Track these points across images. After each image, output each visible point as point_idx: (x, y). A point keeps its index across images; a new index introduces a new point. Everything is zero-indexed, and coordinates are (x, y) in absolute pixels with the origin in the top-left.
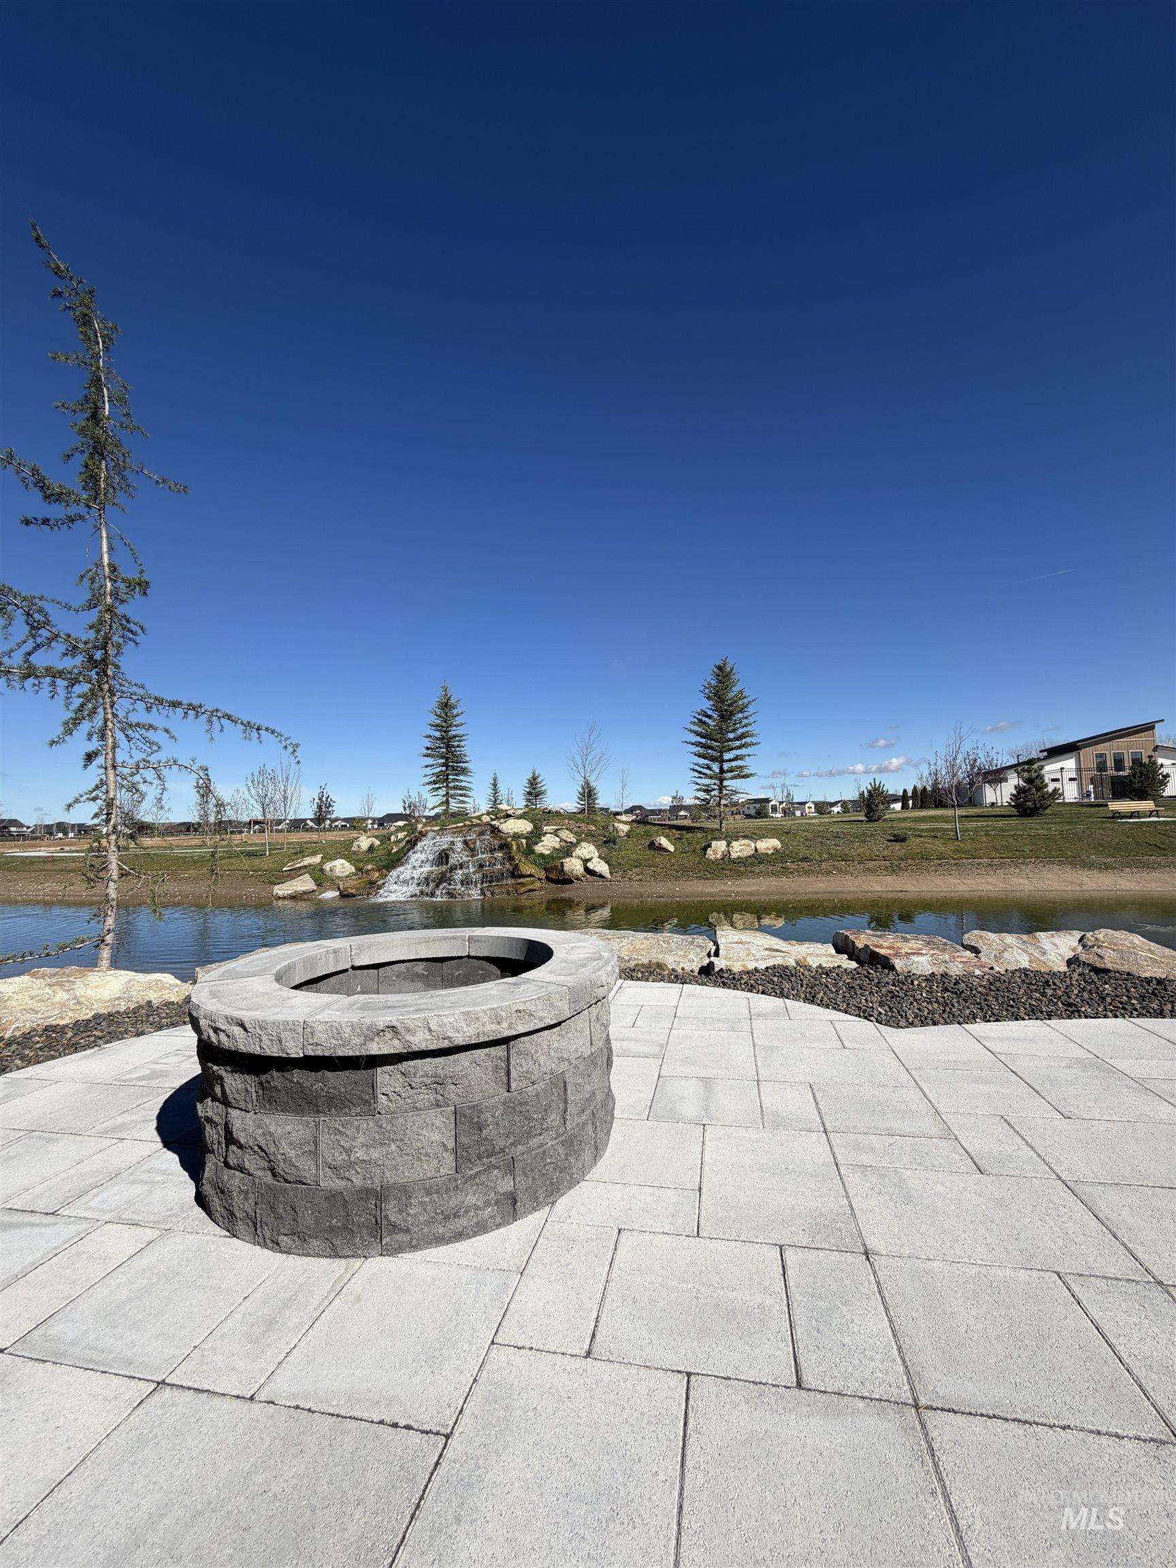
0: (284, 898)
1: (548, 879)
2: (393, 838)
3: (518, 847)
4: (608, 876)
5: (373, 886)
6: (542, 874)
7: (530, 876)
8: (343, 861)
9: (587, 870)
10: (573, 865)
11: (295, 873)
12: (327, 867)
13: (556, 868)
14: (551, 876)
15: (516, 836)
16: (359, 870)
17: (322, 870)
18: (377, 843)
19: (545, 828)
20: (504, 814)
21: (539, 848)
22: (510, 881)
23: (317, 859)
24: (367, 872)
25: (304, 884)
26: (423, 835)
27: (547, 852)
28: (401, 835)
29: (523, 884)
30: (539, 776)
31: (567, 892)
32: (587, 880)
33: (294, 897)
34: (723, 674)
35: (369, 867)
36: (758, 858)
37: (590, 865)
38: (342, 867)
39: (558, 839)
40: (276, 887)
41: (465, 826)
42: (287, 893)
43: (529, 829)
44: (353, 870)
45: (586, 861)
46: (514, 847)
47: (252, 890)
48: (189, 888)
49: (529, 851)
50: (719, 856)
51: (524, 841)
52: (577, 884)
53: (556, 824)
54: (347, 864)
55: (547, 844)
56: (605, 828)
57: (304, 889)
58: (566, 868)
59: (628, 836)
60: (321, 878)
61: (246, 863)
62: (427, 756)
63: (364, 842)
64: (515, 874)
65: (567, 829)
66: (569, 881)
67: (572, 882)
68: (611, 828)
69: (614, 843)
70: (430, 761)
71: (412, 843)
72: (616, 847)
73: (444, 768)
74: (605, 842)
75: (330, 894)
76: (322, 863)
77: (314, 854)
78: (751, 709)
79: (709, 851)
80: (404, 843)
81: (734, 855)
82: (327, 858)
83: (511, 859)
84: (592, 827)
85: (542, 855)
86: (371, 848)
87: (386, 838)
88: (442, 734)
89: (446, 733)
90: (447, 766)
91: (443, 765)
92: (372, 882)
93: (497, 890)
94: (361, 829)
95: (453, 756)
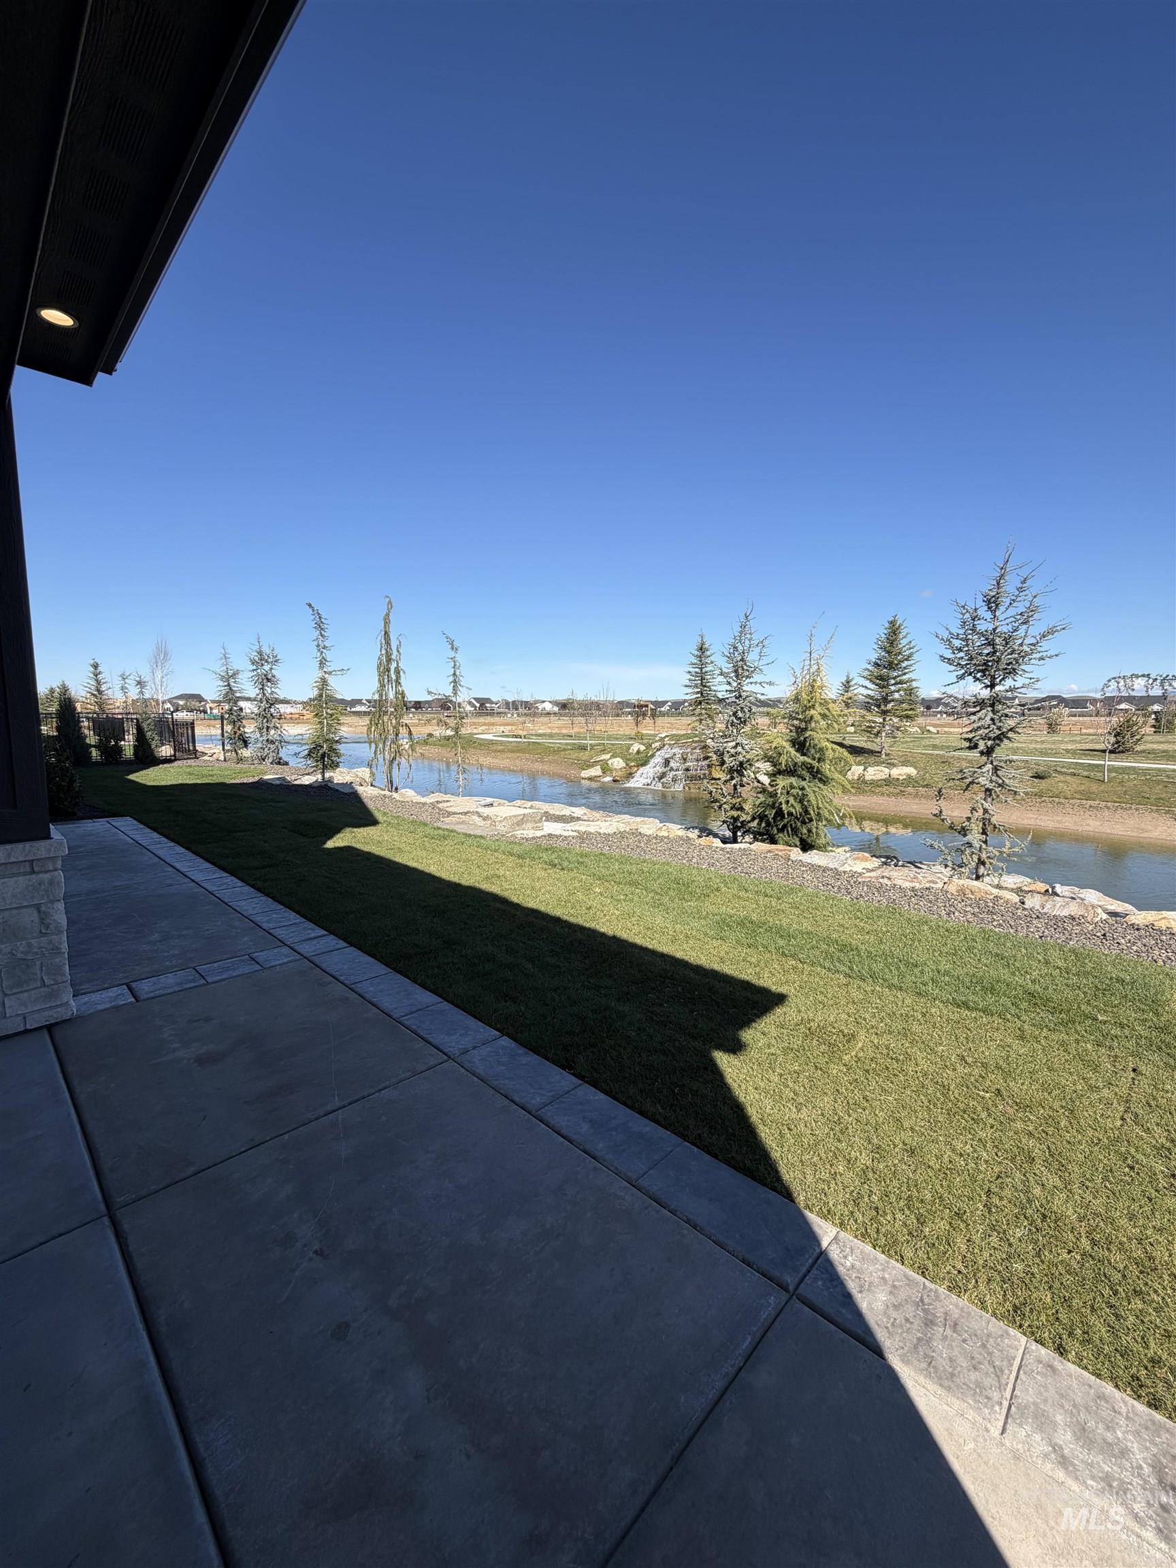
0: (585, 779)
2: (652, 746)
5: (630, 775)
8: (618, 759)
11: (595, 764)
12: (610, 762)
16: (627, 765)
17: (607, 764)
18: (643, 748)
23: (607, 756)
24: (631, 767)
25: (596, 771)
26: (664, 746)
30: (852, 680)
32: (753, 786)
33: (590, 779)
34: (894, 631)
35: (632, 764)
36: (889, 782)
37: (758, 776)
38: (618, 763)
40: (583, 772)
41: (693, 741)
42: (587, 776)
44: (624, 765)
47: (572, 772)
48: (546, 767)
50: (856, 778)
54: (621, 761)
57: (596, 774)
60: (606, 769)
61: (574, 755)
62: (686, 686)
63: (636, 747)
70: (690, 690)
71: (658, 751)
73: (699, 695)
75: (608, 779)
76: (610, 758)
77: (609, 752)
78: (915, 657)
79: (849, 773)
80: (654, 750)
81: (868, 778)
82: (613, 756)
86: (638, 752)
87: (649, 746)
88: (698, 670)
89: (701, 669)
90: (702, 694)
91: (698, 693)
92: (631, 774)
93: (692, 786)
94: (639, 737)
95: (705, 686)
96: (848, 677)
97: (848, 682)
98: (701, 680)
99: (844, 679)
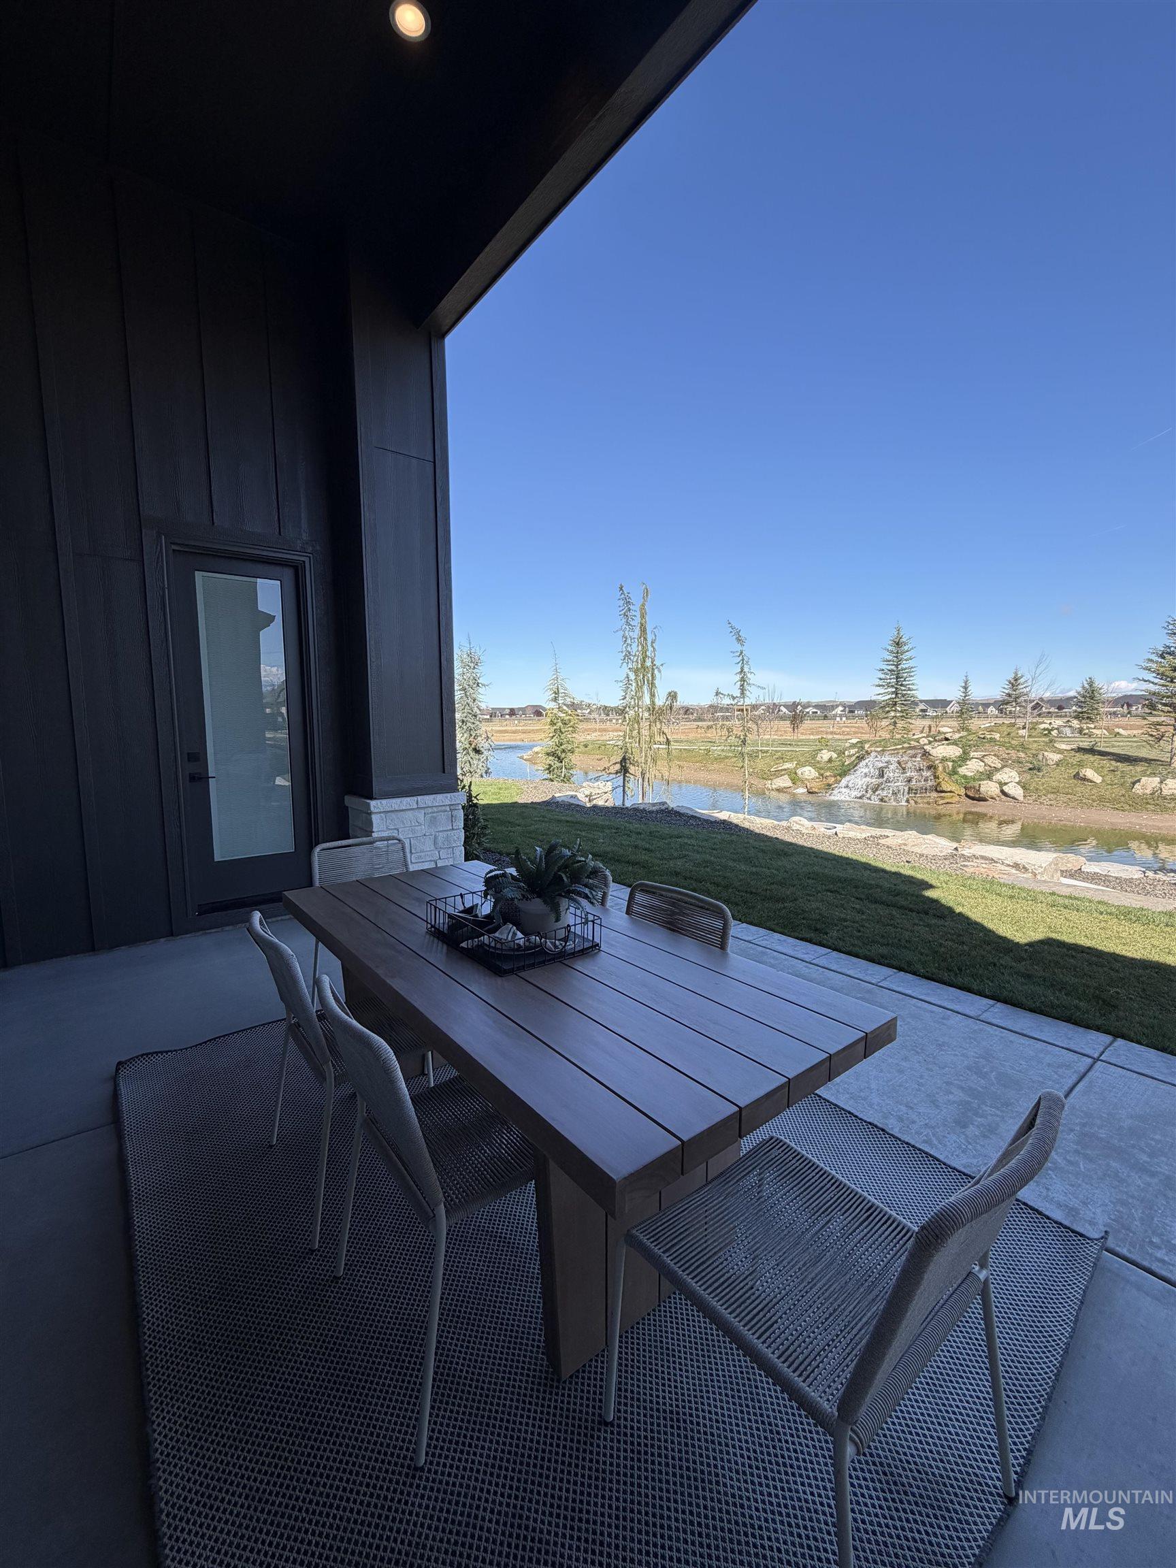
0: (773, 790)
1: (967, 796)
2: (847, 753)
3: (944, 768)
4: (1021, 799)
5: (830, 788)
6: (963, 792)
7: (951, 792)
8: (810, 768)
9: (1003, 792)
10: (989, 788)
11: (778, 774)
12: (799, 772)
13: (974, 788)
14: (969, 793)
15: (944, 760)
16: (821, 775)
17: (796, 773)
18: (835, 755)
19: (972, 754)
20: (943, 736)
21: (962, 771)
22: (935, 794)
23: (793, 765)
24: (826, 777)
25: (784, 782)
26: (868, 753)
27: (970, 774)
28: (853, 751)
29: (943, 798)
31: (980, 808)
32: (1000, 800)
33: (779, 790)
35: (828, 774)
37: (1006, 788)
38: (808, 772)
39: (983, 764)
40: (767, 782)
41: (903, 748)
42: (774, 787)
43: (958, 754)
44: (817, 775)
45: (1001, 784)
46: (940, 769)
47: (752, 783)
49: (954, 772)
50: (1148, 791)
51: (950, 764)
52: (991, 802)
53: (986, 750)
54: (813, 770)
55: (972, 768)
56: (1035, 756)
57: (785, 785)
58: (982, 789)
59: (1058, 765)
60: (795, 780)
62: (879, 686)
63: (825, 755)
64: (937, 789)
65: (995, 755)
66: (984, 800)
67: (986, 800)
68: (1040, 757)
69: (1039, 770)
70: (882, 690)
71: (861, 758)
72: (1041, 774)
73: (894, 696)
74: (1030, 769)
75: (802, 790)
76: (796, 768)
77: (791, 760)
79: (1137, 786)
80: (854, 758)
81: (1166, 792)
82: (801, 764)
83: (936, 777)
84: (1022, 755)
85: (965, 777)
86: (830, 760)
87: (841, 753)
88: (893, 667)
89: (897, 666)
90: (897, 694)
91: (893, 693)
92: (829, 785)
93: (919, 801)
94: (824, 744)
95: (902, 685)
96: (1016, 674)
97: (1016, 680)
98: (897, 678)
99: (1011, 677)
